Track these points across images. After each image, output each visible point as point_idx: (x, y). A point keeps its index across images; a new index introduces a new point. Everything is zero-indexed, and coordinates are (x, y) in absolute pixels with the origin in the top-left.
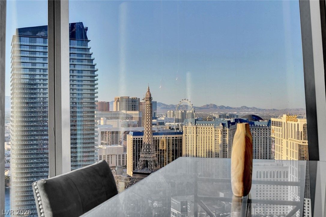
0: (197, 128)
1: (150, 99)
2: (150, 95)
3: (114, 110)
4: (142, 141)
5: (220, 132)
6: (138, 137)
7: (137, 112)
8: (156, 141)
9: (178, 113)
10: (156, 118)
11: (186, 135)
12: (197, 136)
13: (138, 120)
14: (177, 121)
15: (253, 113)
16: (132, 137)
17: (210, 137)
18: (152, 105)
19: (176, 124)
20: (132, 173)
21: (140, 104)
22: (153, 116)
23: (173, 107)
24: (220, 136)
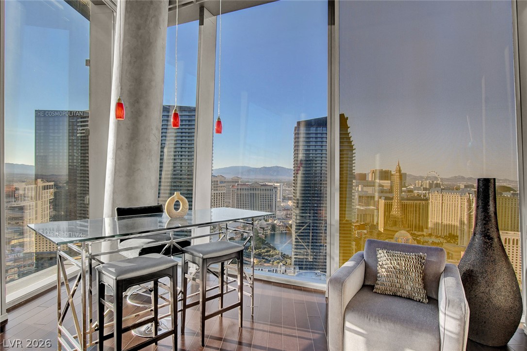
0: (443, 196)
1: (400, 171)
2: (400, 168)
3: (370, 179)
4: (392, 205)
5: (466, 200)
6: (389, 201)
7: (389, 182)
8: (404, 205)
9: (426, 183)
10: (405, 187)
11: (432, 202)
12: (443, 203)
13: (389, 188)
14: (425, 189)
15: (505, 184)
16: (383, 201)
17: (456, 204)
18: (402, 176)
19: (424, 192)
20: (383, 229)
21: (392, 175)
22: (403, 185)
23: (421, 178)
24: (466, 204)
